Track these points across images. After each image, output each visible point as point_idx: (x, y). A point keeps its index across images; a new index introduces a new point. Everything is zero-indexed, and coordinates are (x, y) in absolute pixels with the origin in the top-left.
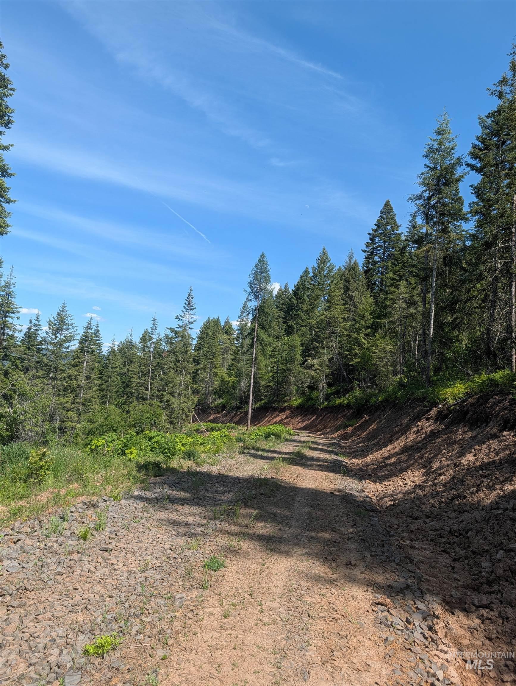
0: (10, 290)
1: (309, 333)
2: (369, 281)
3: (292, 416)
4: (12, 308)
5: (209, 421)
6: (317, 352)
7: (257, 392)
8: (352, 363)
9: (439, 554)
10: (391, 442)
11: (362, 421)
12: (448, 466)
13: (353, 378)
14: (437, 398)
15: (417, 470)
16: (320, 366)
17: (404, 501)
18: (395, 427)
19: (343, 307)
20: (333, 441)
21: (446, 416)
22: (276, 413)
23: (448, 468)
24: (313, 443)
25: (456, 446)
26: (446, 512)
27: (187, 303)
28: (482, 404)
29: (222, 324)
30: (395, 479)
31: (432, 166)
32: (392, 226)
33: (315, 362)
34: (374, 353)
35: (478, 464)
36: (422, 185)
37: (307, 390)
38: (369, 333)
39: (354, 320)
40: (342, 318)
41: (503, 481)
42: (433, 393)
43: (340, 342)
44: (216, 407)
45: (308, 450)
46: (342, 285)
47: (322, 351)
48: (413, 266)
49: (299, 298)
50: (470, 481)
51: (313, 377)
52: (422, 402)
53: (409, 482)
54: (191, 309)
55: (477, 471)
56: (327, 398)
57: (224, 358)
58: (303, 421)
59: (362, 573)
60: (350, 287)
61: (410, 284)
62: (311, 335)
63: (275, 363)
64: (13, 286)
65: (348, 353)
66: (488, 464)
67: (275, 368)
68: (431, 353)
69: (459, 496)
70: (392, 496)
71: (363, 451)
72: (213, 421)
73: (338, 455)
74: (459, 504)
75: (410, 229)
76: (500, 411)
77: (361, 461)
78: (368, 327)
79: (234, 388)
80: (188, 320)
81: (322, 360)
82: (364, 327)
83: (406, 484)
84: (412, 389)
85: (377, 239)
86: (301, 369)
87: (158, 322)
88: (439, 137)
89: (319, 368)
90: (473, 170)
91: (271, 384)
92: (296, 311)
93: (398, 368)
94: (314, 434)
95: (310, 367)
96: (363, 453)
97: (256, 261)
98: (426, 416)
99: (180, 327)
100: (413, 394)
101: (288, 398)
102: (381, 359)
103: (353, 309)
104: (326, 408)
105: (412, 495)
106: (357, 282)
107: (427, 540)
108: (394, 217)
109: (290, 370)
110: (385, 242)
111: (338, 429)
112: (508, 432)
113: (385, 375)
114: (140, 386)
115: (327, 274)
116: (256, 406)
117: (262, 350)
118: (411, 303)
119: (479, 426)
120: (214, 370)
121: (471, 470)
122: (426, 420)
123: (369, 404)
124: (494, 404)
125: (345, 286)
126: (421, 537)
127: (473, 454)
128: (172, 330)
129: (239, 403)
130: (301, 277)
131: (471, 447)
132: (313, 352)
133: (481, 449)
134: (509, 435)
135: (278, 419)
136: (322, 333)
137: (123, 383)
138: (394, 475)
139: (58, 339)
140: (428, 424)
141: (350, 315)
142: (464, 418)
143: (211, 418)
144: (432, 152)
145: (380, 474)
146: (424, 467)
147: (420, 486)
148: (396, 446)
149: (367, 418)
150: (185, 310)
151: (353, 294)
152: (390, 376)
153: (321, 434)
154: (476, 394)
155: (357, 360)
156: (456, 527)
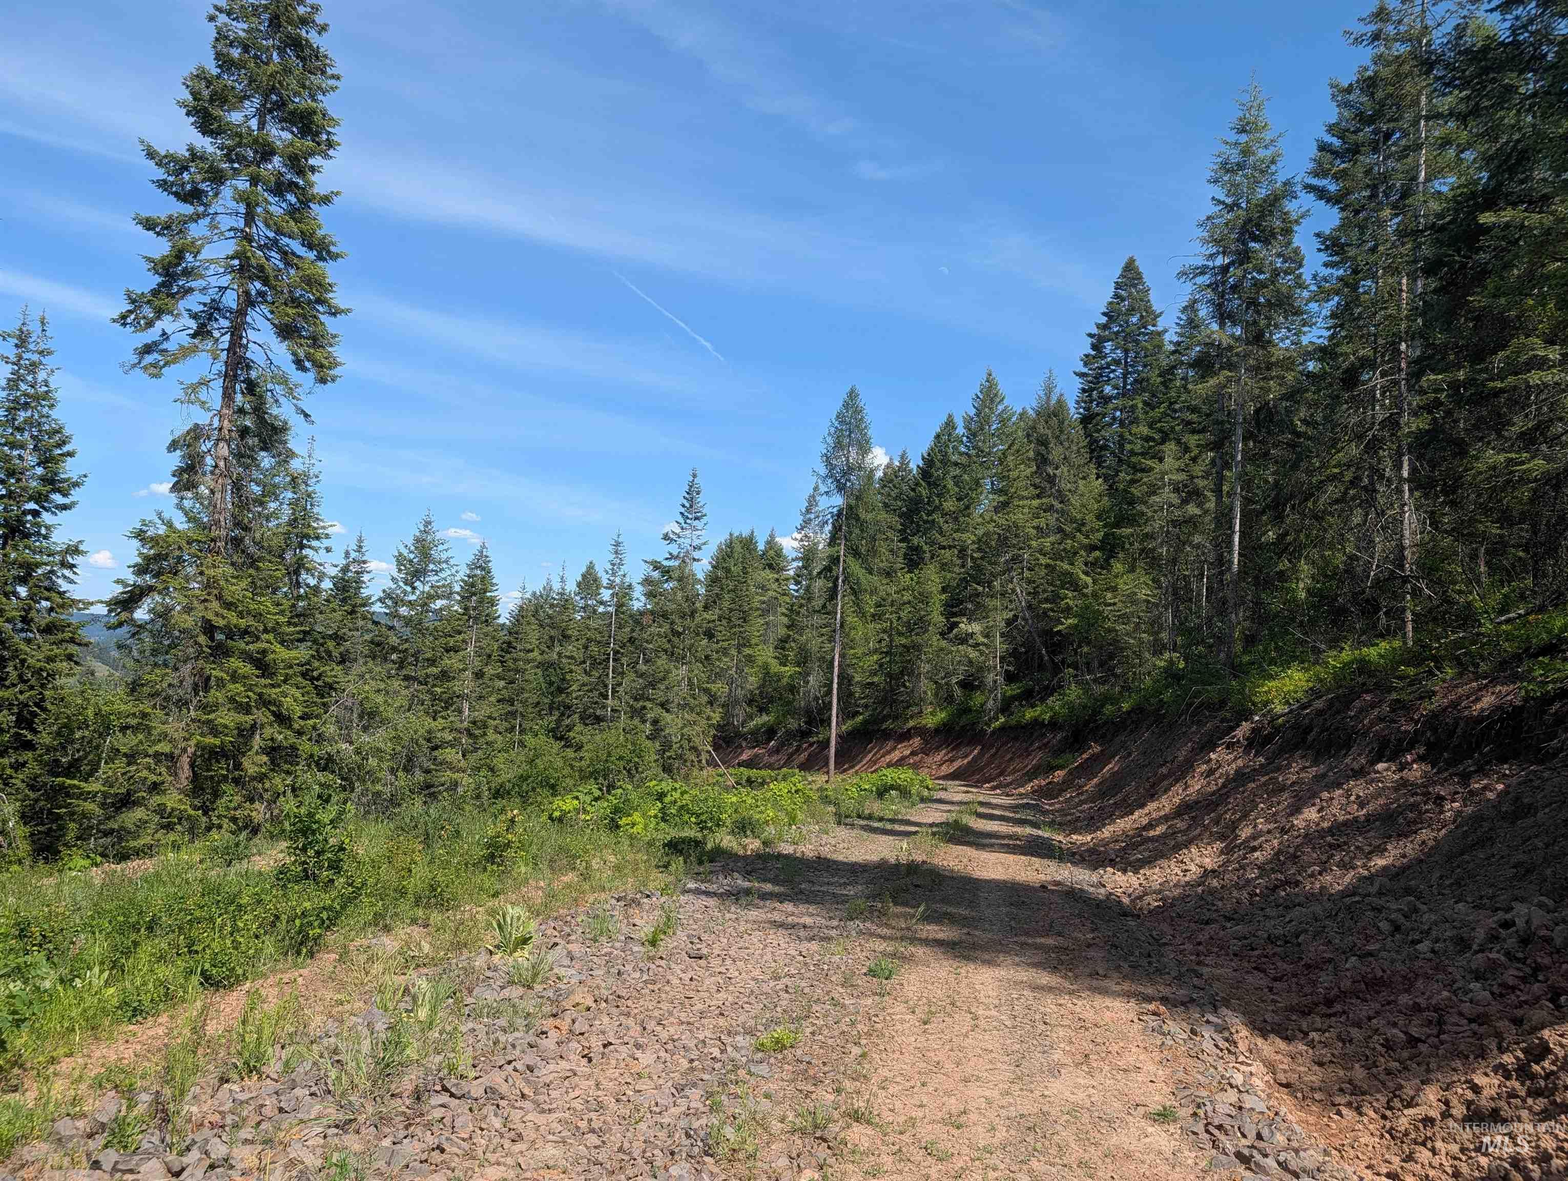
0: (310, 489)
1: (959, 562)
2: (1093, 441)
3: (926, 751)
4: (316, 529)
5: (739, 765)
6: (978, 606)
7: (846, 696)
8: (1060, 627)
9: (1248, 972)
10: (1152, 796)
11: (1085, 756)
12: (1269, 832)
13: (1063, 662)
14: (1251, 700)
15: (1209, 844)
16: (987, 636)
17: (1183, 898)
18: (1162, 766)
19: (1036, 503)
20: (1025, 801)
21: (1269, 739)
22: (890, 744)
23: (1269, 837)
24: (981, 804)
25: (1286, 795)
26: (1262, 909)
27: (687, 505)
28: (1338, 712)
29: (761, 546)
30: (1164, 863)
31: (1229, 201)
32: (1142, 316)
33: (976, 627)
34: (1110, 605)
35: (1325, 825)
36: (1209, 242)
37: (958, 692)
38: (1097, 559)
39: (1060, 530)
40: (1033, 527)
41: (1370, 853)
42: (1241, 692)
43: (1030, 582)
44: (754, 732)
45: (974, 817)
46: (1031, 454)
47: (990, 603)
48: (1194, 410)
49: (935, 484)
50: (1309, 855)
51: (970, 662)
52: (1219, 709)
53: (1193, 868)
54: (696, 518)
55: (1323, 838)
56: (1005, 707)
57: (767, 623)
58: (951, 761)
59: (1117, 984)
60: (1051, 458)
61: (1187, 449)
62: (963, 566)
63: (884, 631)
64: (315, 480)
65: (1049, 606)
66: (1345, 824)
67: (884, 644)
68: (1235, 604)
69: (1287, 883)
70: (1159, 892)
71: (1092, 818)
72: (749, 764)
73: (1039, 828)
74: (1287, 895)
75: (1182, 327)
76: (1372, 724)
77: (1089, 838)
78: (1093, 548)
79: (792, 689)
80: (688, 541)
81: (991, 623)
82: (1084, 547)
83: (1186, 871)
84: (1195, 683)
85: (1109, 346)
86: (944, 643)
87: (626, 548)
88: (1244, 138)
89: (986, 641)
90: (1321, 199)
91: (876, 679)
92: (928, 514)
93: (1164, 636)
94: (977, 787)
95: (963, 640)
96: (1093, 823)
97: (837, 406)
98: (1227, 739)
99: (672, 557)
100: (1197, 694)
101: (915, 709)
102: (1124, 618)
103: (1058, 505)
104: (1002, 729)
105: (1200, 890)
106: (1066, 444)
107: (1228, 955)
108: (1146, 296)
109: (917, 647)
110: (1126, 351)
111: (1031, 775)
112: (1385, 765)
113: (1134, 652)
114: (591, 691)
115: (998, 429)
116: (844, 728)
117: (857, 603)
118: (1191, 494)
119: (1333, 756)
120: (747, 651)
121: (1310, 837)
122: (1228, 748)
123: (1100, 719)
124: (1361, 710)
125: (1038, 453)
126: (1216, 950)
127: (1318, 807)
128: (656, 566)
129: (806, 723)
130: (938, 437)
131: (1314, 795)
132: (970, 606)
133: (1332, 799)
134: (1387, 770)
135: (896, 755)
136: (990, 563)
137: (551, 684)
138: (1162, 857)
139: (418, 593)
140: (1231, 756)
141: (1052, 519)
142: (1304, 740)
143: (744, 757)
144: (1228, 171)
145: (1132, 858)
146: (1222, 837)
147: (1213, 871)
148: (1165, 804)
149: (1097, 749)
150: (682, 521)
151: (1058, 472)
152: (1147, 655)
153: (993, 788)
154: (1329, 691)
155: (1070, 621)
156: (1279, 931)
